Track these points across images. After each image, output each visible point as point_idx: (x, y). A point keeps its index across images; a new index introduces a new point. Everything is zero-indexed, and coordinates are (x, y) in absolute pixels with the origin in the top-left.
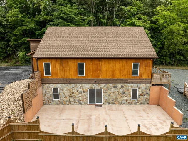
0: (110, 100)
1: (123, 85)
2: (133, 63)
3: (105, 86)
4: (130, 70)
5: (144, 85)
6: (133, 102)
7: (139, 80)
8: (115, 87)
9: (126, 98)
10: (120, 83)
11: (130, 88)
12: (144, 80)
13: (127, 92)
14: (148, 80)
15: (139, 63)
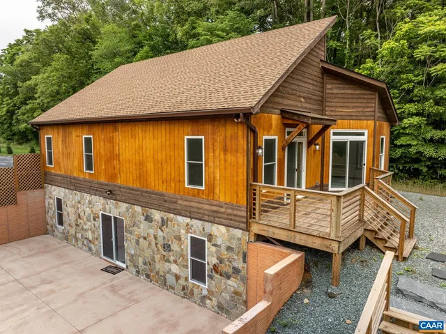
0: (141, 260)
2: (186, 137)
3: (127, 209)
4: (181, 164)
5: (223, 229)
6: (196, 291)
7: (207, 207)
8: (148, 219)
9: (175, 268)
10: (160, 208)
11: (183, 232)
12: (222, 210)
13: (175, 247)
14: (235, 212)
15: (203, 137)
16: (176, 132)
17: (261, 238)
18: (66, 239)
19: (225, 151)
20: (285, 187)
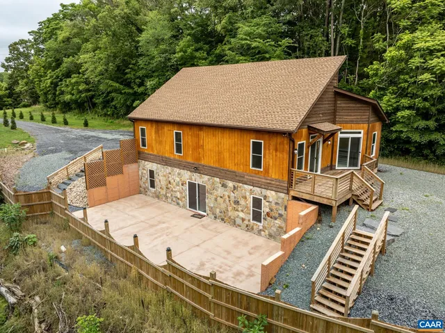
0: (218, 210)
1: (237, 184)
2: (251, 140)
3: (209, 180)
4: (248, 156)
5: (273, 193)
6: (255, 227)
7: (264, 180)
8: (224, 186)
9: (242, 215)
10: (232, 180)
11: (248, 194)
12: (273, 183)
13: (242, 202)
14: (281, 184)
15: (263, 142)
16: (245, 137)
17: (295, 198)
18: (158, 197)
19: (276, 150)
20: (309, 172)
